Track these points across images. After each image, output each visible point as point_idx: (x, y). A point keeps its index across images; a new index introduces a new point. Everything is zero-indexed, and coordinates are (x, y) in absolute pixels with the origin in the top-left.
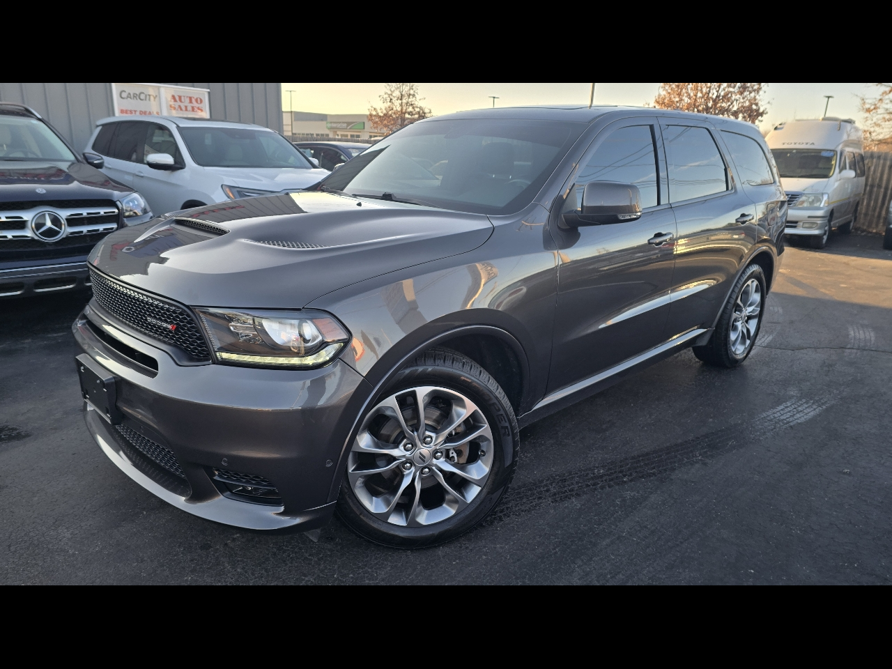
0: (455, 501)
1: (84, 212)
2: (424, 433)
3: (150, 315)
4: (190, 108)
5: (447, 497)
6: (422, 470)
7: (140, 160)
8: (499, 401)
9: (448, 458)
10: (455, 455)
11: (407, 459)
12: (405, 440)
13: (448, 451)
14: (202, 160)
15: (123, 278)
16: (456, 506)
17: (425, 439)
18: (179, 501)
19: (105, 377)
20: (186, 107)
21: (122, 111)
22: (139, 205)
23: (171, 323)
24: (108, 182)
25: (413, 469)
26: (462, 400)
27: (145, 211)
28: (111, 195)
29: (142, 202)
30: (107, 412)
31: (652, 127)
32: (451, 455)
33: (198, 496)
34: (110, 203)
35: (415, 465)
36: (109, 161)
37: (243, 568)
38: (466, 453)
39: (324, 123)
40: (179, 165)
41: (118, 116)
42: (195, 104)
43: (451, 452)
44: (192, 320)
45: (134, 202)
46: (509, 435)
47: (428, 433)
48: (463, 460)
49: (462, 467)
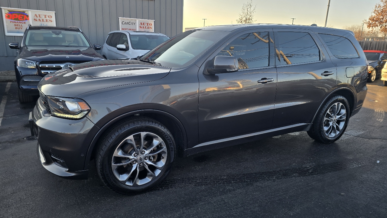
0: (151, 176)
2: (142, 150)
4: (147, 27)
5: (148, 174)
6: (140, 164)
8: (171, 138)
9: (150, 160)
10: (152, 158)
11: (135, 160)
12: (134, 153)
13: (150, 157)
16: (152, 178)
17: (142, 152)
20: (146, 27)
25: (137, 163)
26: (157, 137)
32: (151, 158)
35: (137, 162)
38: (156, 158)
43: (151, 157)
46: (173, 151)
47: (143, 150)
48: (155, 160)
49: (155, 163)
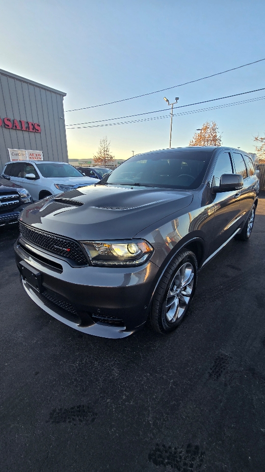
1: (7, 197)
3: (55, 244)
7: (22, 177)
14: (46, 176)
15: (33, 225)
18: (75, 326)
19: (36, 273)
21: (13, 160)
22: (26, 193)
23: (67, 248)
24: (14, 185)
27: (28, 195)
28: (16, 190)
29: (27, 192)
30: (37, 287)
31: (229, 153)
33: (84, 324)
34: (16, 193)
36: (12, 178)
37: (99, 346)
39: (78, 162)
40: (37, 177)
41: (12, 162)
42: (38, 156)
44: (78, 246)
45: (24, 192)
